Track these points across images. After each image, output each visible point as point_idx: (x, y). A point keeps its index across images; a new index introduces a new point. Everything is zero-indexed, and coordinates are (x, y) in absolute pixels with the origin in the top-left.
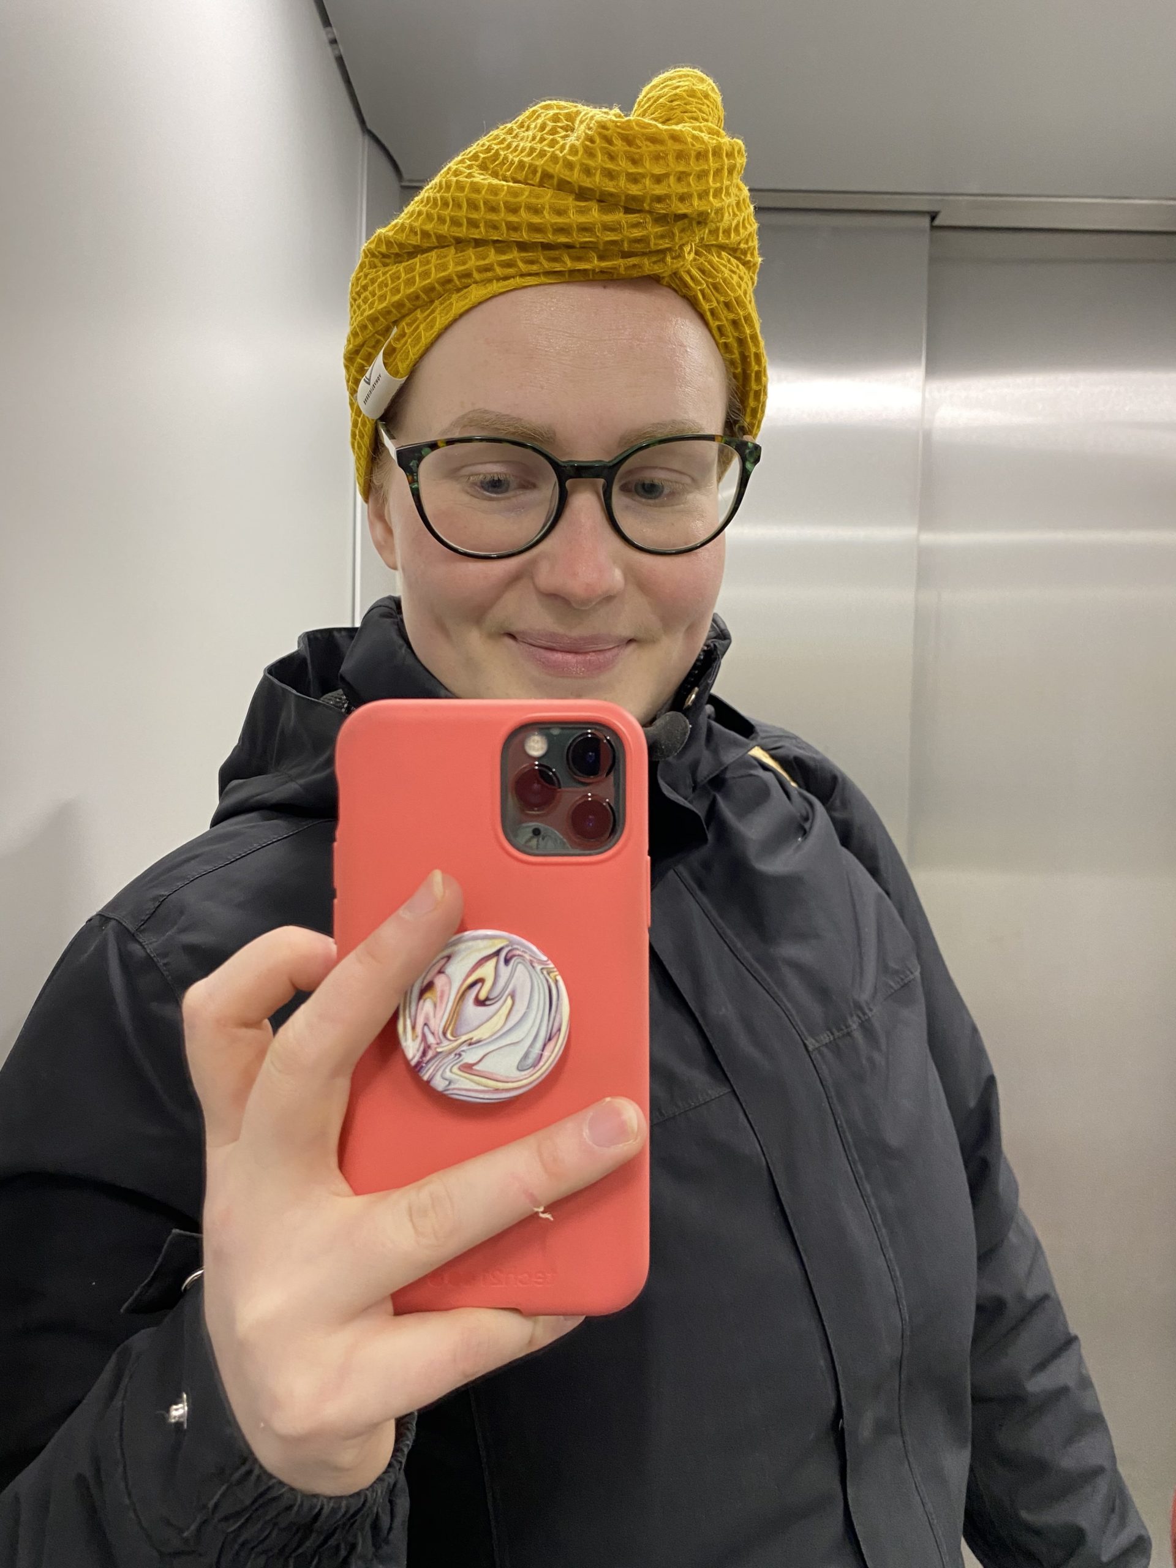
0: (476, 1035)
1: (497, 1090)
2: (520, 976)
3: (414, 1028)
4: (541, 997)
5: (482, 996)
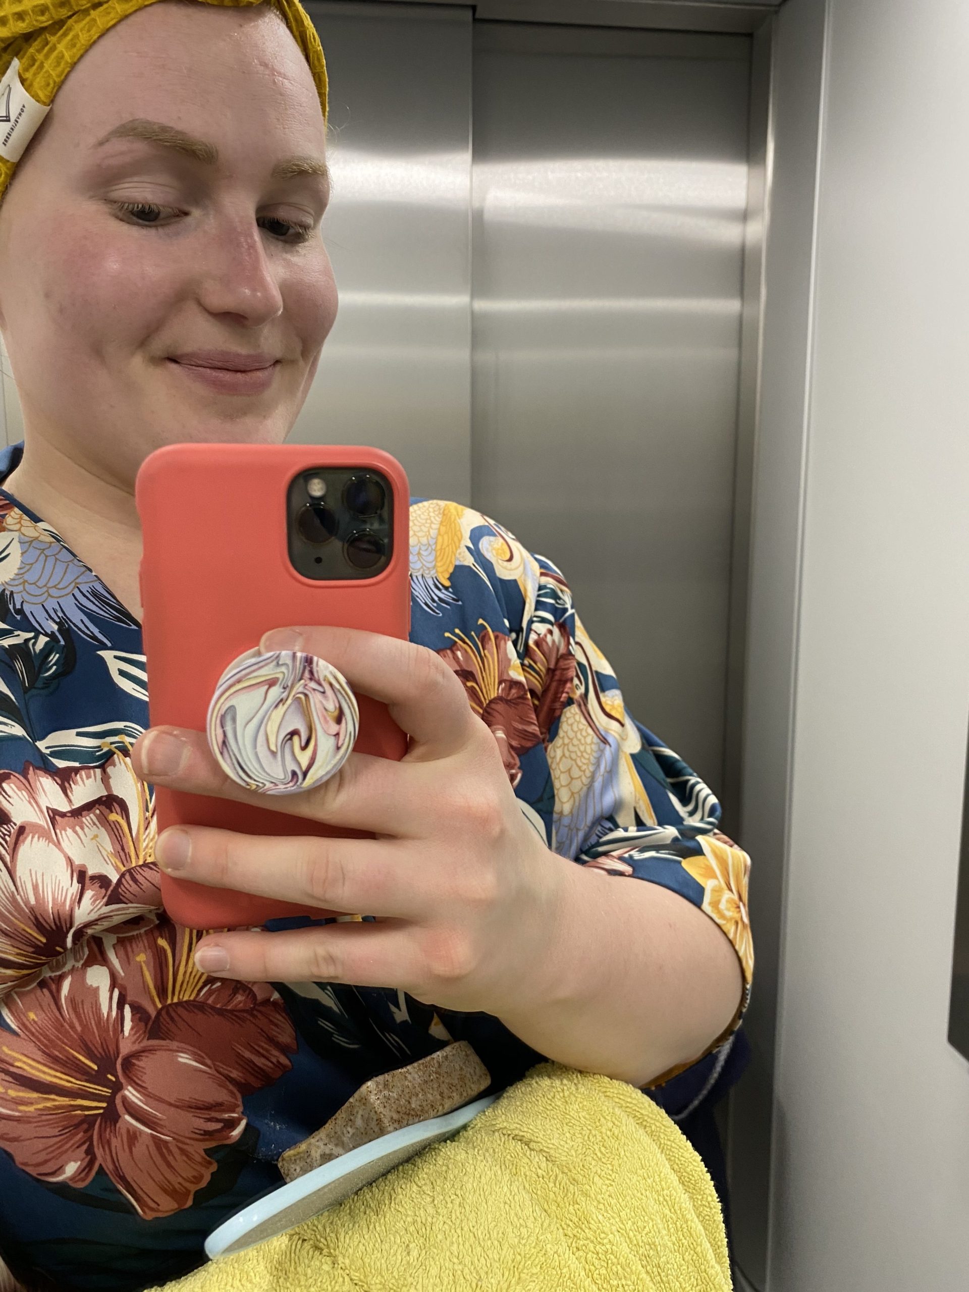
0: (282, 709)
2: (278, 770)
3: (331, 685)
4: (251, 766)
5: (296, 738)
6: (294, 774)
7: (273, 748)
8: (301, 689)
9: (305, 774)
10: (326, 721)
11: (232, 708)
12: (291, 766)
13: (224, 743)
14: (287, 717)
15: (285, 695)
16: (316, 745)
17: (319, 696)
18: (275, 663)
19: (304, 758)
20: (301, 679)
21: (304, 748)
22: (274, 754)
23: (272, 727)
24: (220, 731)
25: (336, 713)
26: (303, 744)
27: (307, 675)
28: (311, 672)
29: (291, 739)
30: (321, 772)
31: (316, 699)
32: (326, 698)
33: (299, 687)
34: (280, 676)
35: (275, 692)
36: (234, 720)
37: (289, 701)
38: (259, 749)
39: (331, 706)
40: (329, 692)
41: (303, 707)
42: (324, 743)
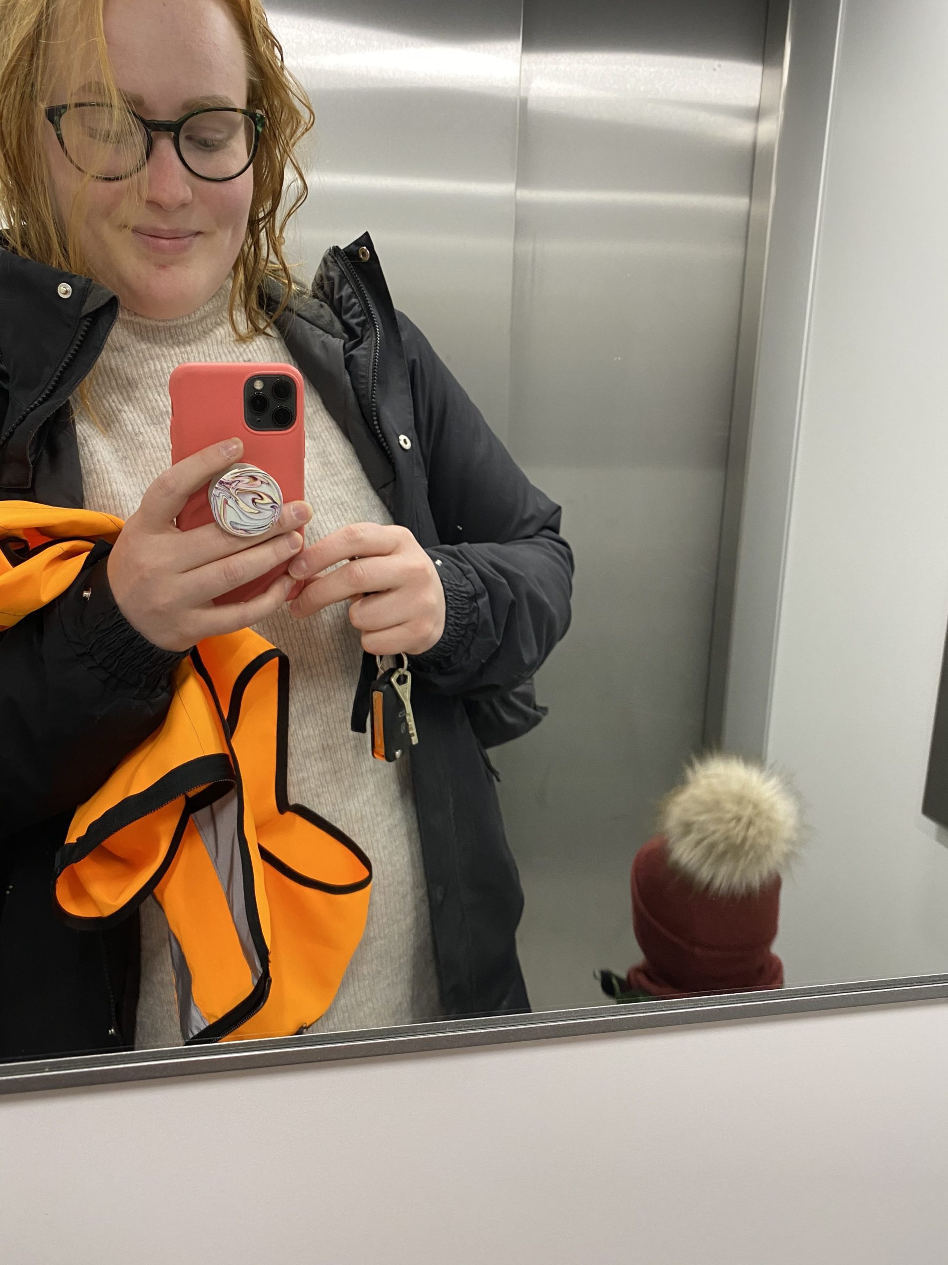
0: (240, 502)
1: (220, 516)
2: (268, 513)
3: (237, 477)
4: (261, 523)
5: (256, 501)
6: (272, 507)
7: (257, 512)
8: (234, 491)
9: (275, 502)
10: (254, 485)
11: (231, 522)
12: (268, 507)
13: (245, 531)
14: (245, 501)
15: (234, 499)
16: (263, 493)
17: (240, 484)
18: (217, 498)
19: (267, 500)
20: (229, 489)
21: (262, 499)
22: (259, 512)
23: (247, 509)
24: (239, 531)
25: (251, 479)
26: (260, 498)
27: (228, 486)
28: (228, 483)
29: (256, 503)
30: (277, 495)
31: (240, 486)
32: (242, 481)
33: (233, 491)
34: (225, 497)
35: (230, 502)
36: (236, 523)
37: (237, 498)
38: (255, 518)
39: (247, 480)
40: (240, 479)
41: (242, 492)
42: (264, 489)
